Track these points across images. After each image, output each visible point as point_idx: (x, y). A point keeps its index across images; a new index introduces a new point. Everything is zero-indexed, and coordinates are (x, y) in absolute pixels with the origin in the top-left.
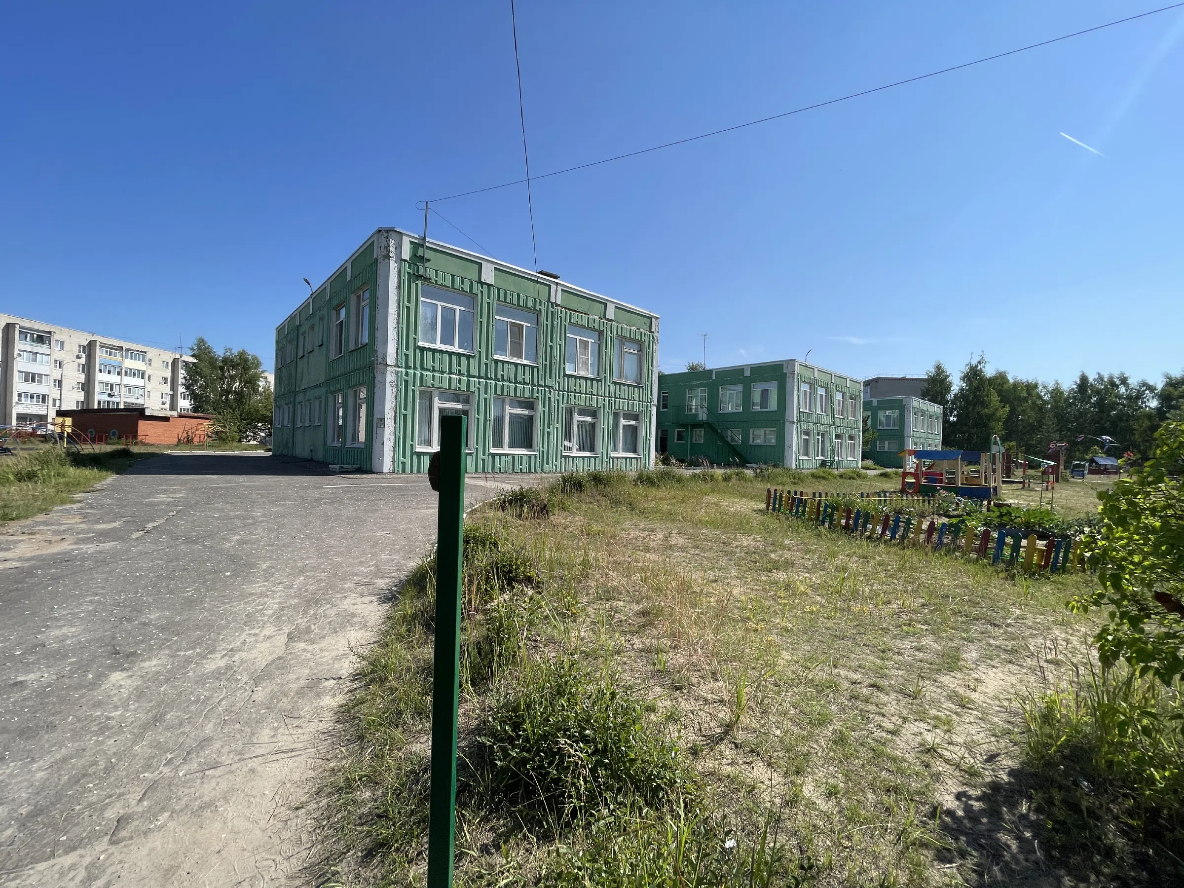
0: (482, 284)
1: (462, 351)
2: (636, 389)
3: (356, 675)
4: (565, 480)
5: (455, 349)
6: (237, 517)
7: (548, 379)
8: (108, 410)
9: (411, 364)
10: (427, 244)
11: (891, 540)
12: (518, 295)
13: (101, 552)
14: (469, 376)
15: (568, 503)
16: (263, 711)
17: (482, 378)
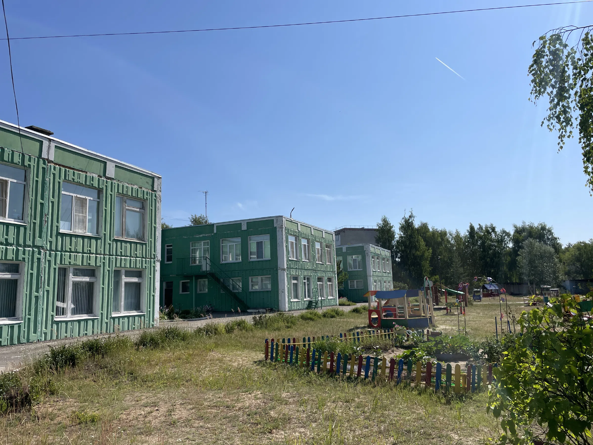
2: (138, 245)
4: (55, 354)
7: (37, 239)
11: (365, 379)
12: (2, 149)
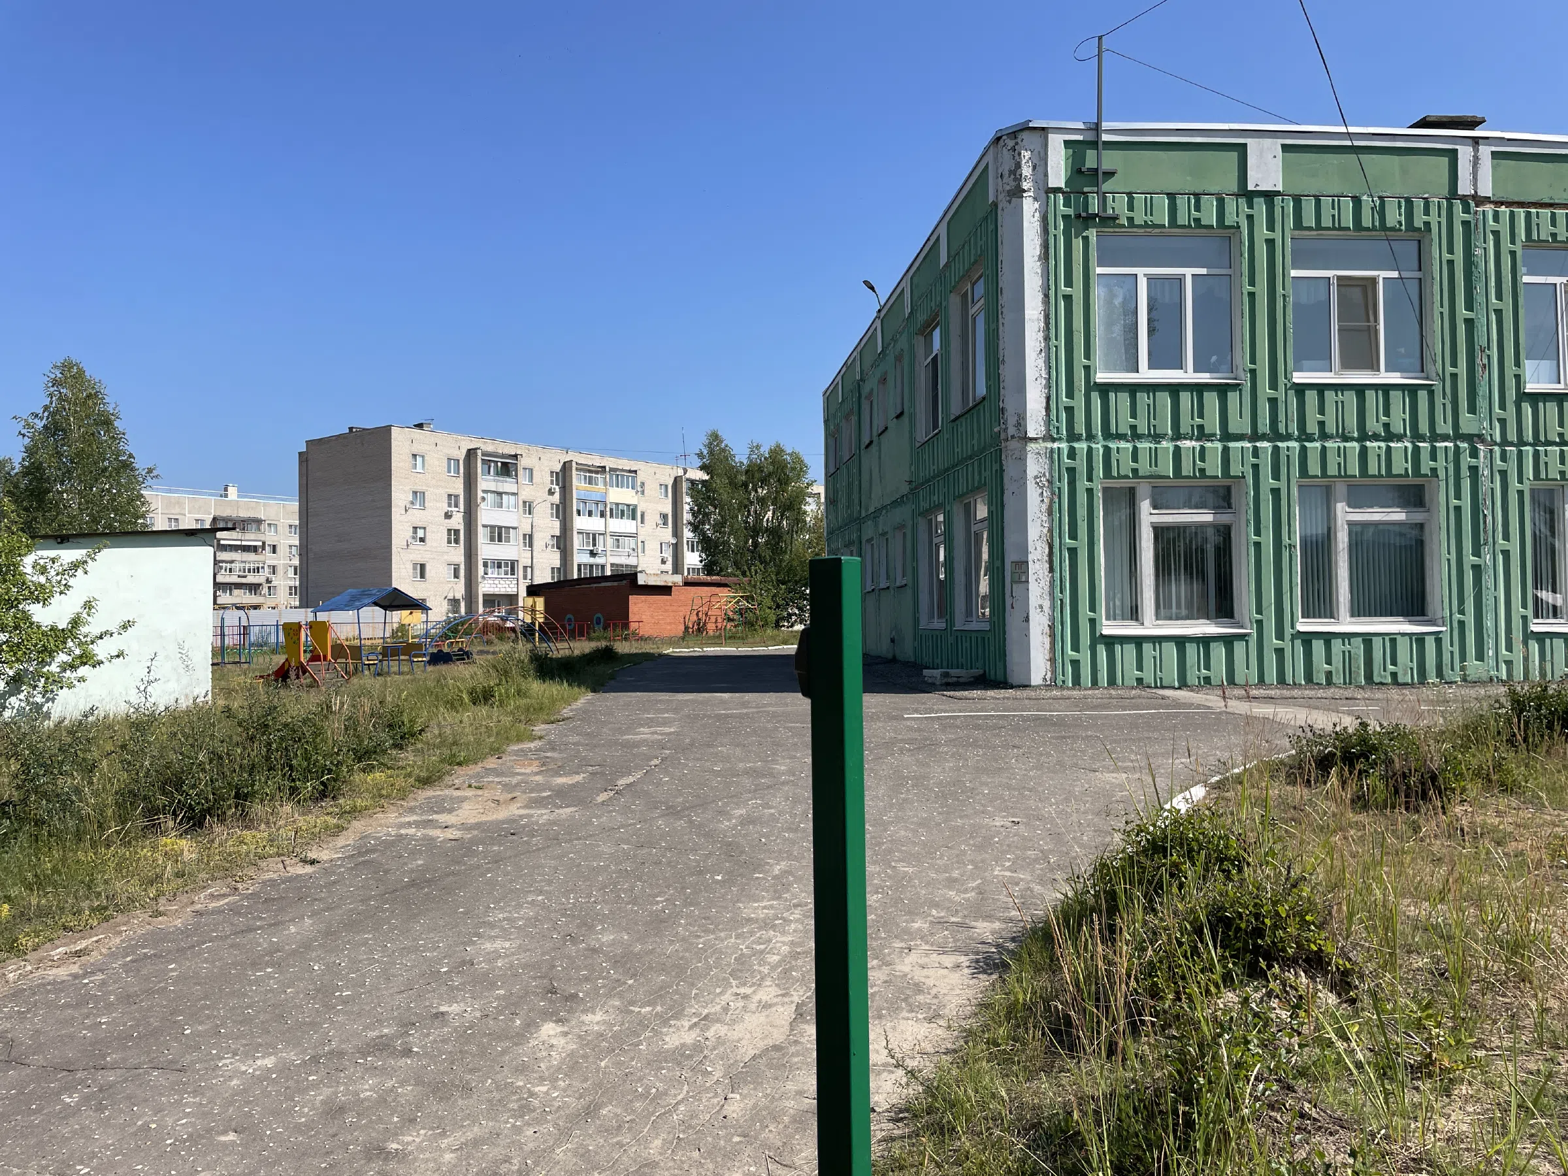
0: (1250, 196)
1: (1205, 378)
3: (901, 1111)
4: (1519, 704)
5: (1187, 375)
6: (746, 772)
7: (1465, 416)
8: (592, 580)
9: (1080, 428)
10: (1105, 137)
12: (1357, 200)
13: (554, 823)
14: (1227, 436)
15: (1519, 772)
16: (736, 1139)
17: (1263, 437)
